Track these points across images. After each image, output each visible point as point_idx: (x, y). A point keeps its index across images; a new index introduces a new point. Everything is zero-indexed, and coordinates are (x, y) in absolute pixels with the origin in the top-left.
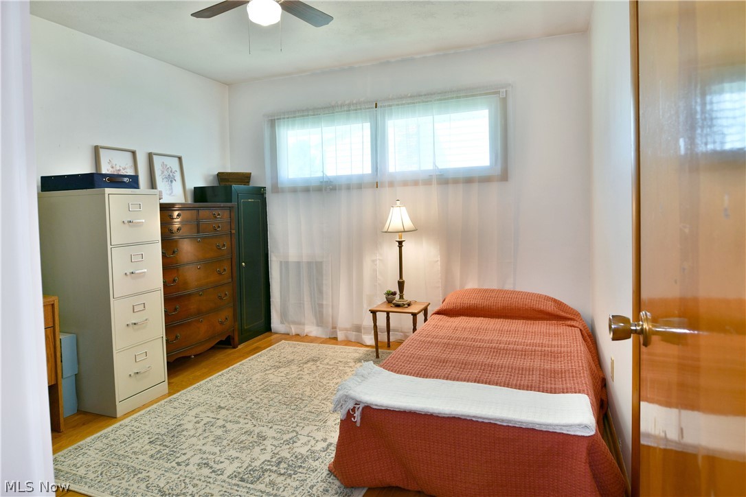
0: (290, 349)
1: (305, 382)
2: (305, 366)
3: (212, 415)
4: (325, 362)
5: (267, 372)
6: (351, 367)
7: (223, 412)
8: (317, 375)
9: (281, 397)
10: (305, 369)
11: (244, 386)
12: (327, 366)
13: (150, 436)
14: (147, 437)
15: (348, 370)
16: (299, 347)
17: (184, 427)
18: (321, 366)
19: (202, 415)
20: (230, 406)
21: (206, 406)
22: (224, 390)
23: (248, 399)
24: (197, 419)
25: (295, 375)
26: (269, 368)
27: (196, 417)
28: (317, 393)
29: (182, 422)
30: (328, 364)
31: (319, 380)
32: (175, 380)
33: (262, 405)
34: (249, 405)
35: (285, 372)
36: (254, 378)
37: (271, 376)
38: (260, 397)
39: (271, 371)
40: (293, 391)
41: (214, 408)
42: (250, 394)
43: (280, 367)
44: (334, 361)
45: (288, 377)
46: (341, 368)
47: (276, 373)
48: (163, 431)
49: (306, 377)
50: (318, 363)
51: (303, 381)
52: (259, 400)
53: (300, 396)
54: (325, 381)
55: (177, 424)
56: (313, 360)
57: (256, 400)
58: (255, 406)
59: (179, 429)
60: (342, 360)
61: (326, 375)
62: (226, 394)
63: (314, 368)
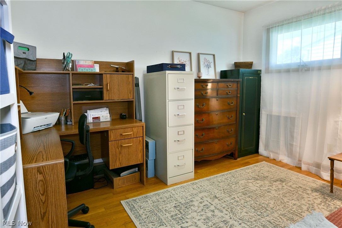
0: (267, 168)
1: (272, 196)
2: (274, 183)
3: (210, 201)
4: (290, 184)
5: (249, 181)
6: (308, 194)
7: (216, 201)
8: (281, 193)
9: (252, 202)
10: (274, 186)
11: (233, 186)
12: (289, 188)
13: (176, 202)
14: (175, 202)
15: (305, 196)
16: (273, 168)
17: (194, 203)
18: (286, 187)
19: (205, 199)
20: (221, 198)
21: (209, 194)
22: (221, 185)
23: (233, 196)
24: (202, 200)
25: (266, 188)
26: (251, 178)
27: (201, 199)
28: (278, 207)
29: (194, 199)
30: (291, 186)
31: (282, 197)
32: (199, 171)
33: (239, 204)
34: (232, 201)
35: (260, 184)
36: (240, 182)
37: (250, 185)
38: (240, 198)
39: (251, 181)
40: (261, 200)
41: (212, 196)
42: (235, 193)
43: (257, 180)
44: (296, 186)
45: (261, 188)
46: (300, 193)
47: (254, 183)
48: (183, 202)
49: (273, 192)
50: (284, 183)
51: (271, 194)
52: (238, 199)
53: (266, 206)
54: (286, 200)
55: (191, 200)
56: (281, 181)
57: (237, 199)
58: (235, 203)
59: (191, 203)
60: (302, 186)
61: (287, 195)
62: (222, 189)
63: (280, 187)
